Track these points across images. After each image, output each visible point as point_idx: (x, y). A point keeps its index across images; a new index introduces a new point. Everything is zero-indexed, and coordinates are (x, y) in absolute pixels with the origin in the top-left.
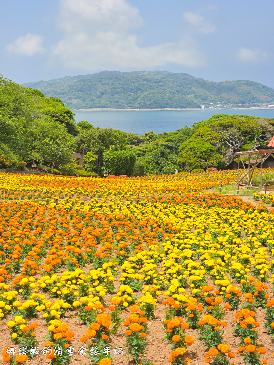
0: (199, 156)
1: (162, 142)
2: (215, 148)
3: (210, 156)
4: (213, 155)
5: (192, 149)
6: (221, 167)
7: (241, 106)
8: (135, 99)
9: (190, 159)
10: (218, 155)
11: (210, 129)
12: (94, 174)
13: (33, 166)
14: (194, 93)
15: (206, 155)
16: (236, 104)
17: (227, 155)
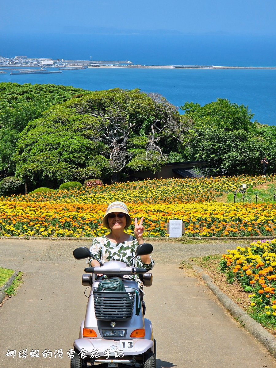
0: (68, 158)
3: (87, 159)
4: (91, 156)
10: (99, 157)
15: (79, 157)
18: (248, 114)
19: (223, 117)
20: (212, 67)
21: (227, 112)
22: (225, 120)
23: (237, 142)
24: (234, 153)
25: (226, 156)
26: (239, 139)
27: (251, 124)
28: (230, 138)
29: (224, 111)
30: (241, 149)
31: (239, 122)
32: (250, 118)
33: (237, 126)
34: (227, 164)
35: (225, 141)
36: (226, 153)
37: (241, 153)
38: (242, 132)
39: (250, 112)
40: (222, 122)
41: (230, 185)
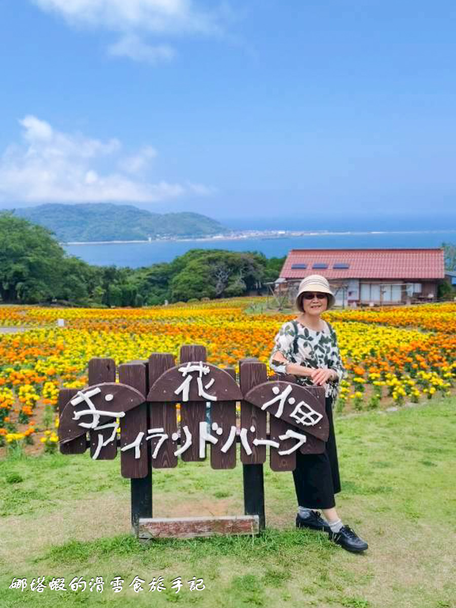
0: (193, 287)
1: (143, 275)
2: (207, 280)
3: (203, 287)
4: (206, 286)
5: (186, 282)
6: (214, 297)
7: (187, 238)
8: (81, 232)
9: (185, 290)
10: (210, 286)
11: (200, 263)
12: (104, 306)
13: (53, 301)
14: (140, 225)
15: (199, 286)
16: (182, 235)
17: (218, 286)
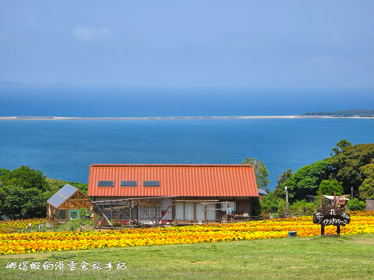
18: (43, 176)
19: (25, 178)
20: (53, 118)
21: (27, 175)
22: (26, 181)
23: (32, 196)
24: (29, 204)
25: (24, 205)
26: (33, 194)
27: (45, 182)
28: (27, 193)
29: (26, 174)
30: (34, 201)
31: (36, 182)
32: (44, 179)
33: (35, 185)
34: (25, 211)
35: (24, 195)
36: (24, 204)
37: (34, 204)
38: (35, 189)
39: (44, 174)
40: (24, 182)
41: (24, 224)
